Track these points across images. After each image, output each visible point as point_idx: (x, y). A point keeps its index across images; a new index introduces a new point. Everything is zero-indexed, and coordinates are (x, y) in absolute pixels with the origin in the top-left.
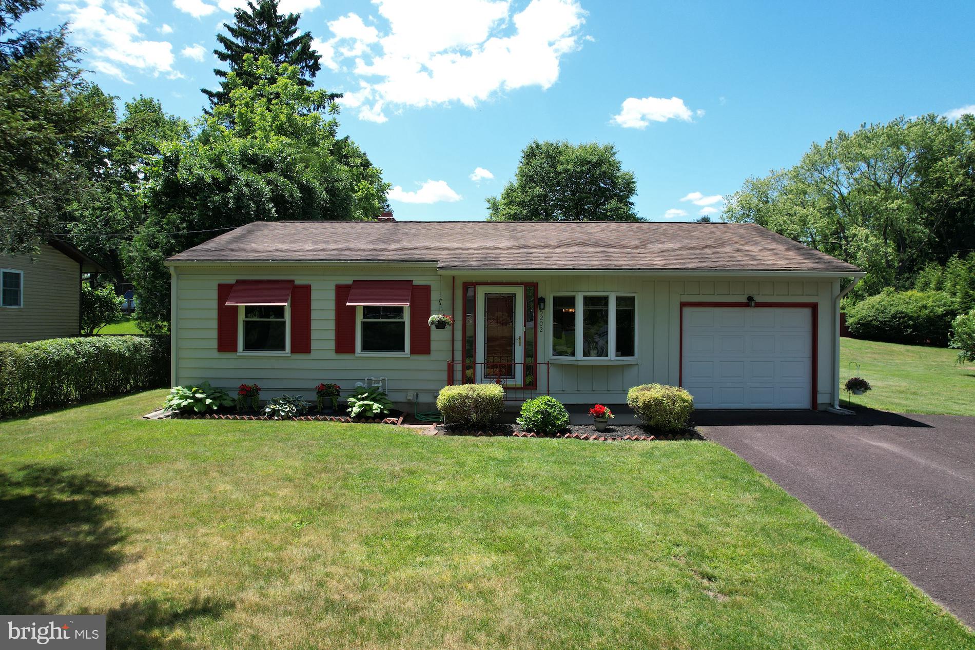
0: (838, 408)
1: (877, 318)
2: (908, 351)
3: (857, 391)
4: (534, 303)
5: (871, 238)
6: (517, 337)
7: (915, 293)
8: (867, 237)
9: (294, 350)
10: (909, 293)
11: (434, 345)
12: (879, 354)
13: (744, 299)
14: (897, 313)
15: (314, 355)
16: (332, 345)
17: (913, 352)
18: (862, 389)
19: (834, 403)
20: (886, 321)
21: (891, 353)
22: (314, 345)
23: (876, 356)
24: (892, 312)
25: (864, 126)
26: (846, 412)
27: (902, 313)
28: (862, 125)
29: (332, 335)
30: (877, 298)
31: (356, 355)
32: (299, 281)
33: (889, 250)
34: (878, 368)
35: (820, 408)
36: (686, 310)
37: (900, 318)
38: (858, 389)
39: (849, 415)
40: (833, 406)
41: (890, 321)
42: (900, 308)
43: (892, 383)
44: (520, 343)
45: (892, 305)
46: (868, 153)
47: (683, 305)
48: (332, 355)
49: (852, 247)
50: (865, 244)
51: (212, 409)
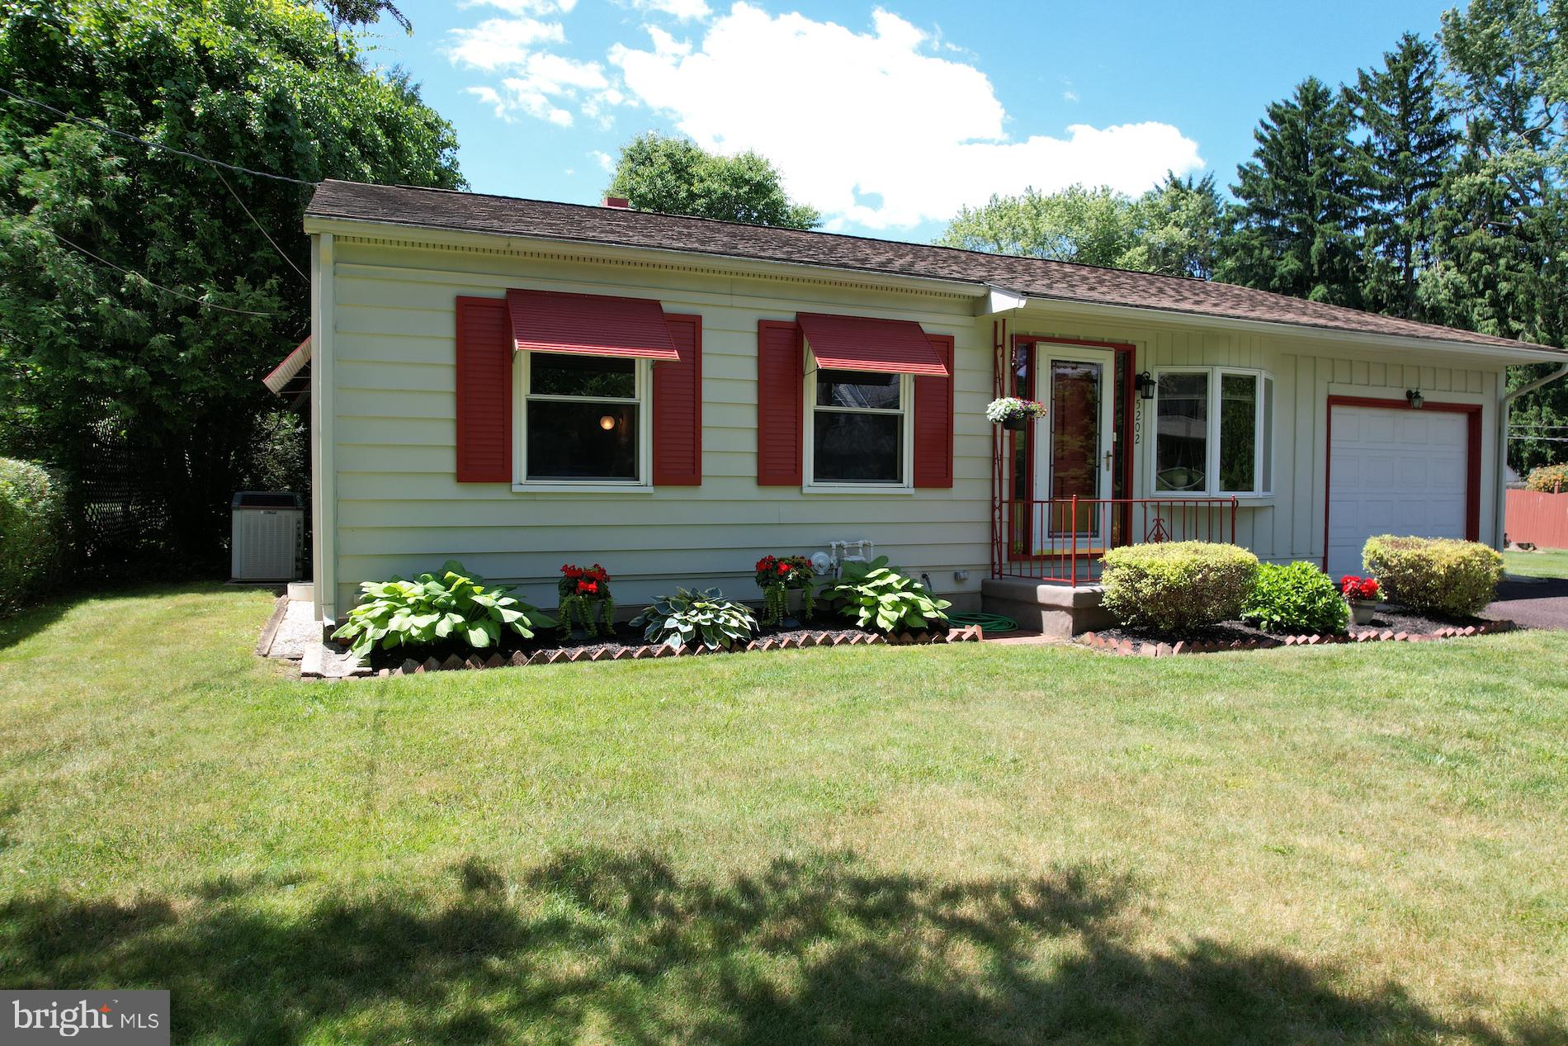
4: (1131, 385)
6: (1104, 454)
9: (661, 478)
11: (959, 468)
13: (1402, 396)
15: (707, 489)
16: (750, 467)
22: (708, 465)
28: (1027, 190)
29: (749, 442)
31: (806, 490)
32: (674, 303)
36: (1335, 409)
44: (1108, 465)
47: (1333, 401)
48: (751, 490)
51: (520, 636)
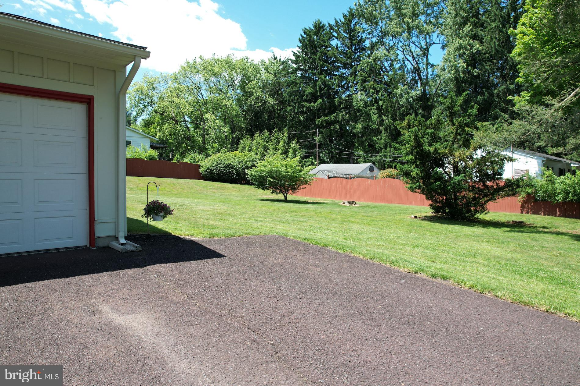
0: (123, 241)
1: (217, 167)
2: (233, 187)
3: (156, 217)
5: (217, 121)
7: (237, 153)
8: (214, 120)
10: (235, 152)
12: (217, 189)
14: (228, 165)
17: (236, 188)
18: (162, 214)
19: (118, 235)
20: (222, 170)
21: (224, 189)
23: (215, 191)
24: (225, 164)
25: (214, 55)
26: (131, 246)
27: (231, 165)
28: (213, 55)
30: (218, 155)
33: (226, 129)
34: (214, 198)
35: (101, 243)
37: (230, 168)
38: (157, 215)
39: (133, 251)
40: (117, 239)
41: (224, 170)
42: (229, 162)
43: (216, 207)
45: (225, 160)
46: (216, 70)
49: (207, 126)
50: (213, 125)
